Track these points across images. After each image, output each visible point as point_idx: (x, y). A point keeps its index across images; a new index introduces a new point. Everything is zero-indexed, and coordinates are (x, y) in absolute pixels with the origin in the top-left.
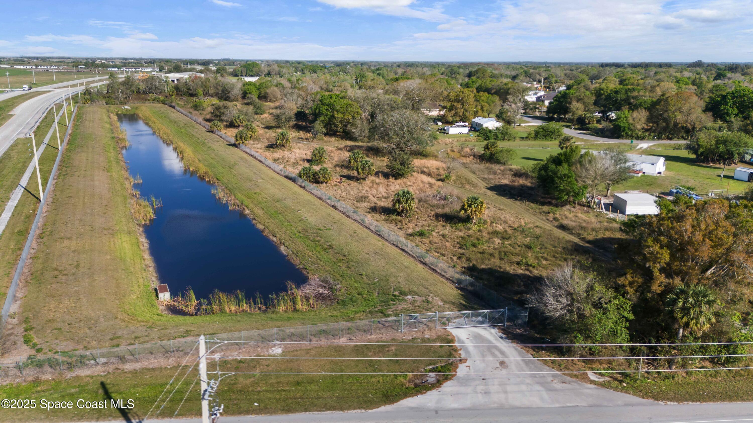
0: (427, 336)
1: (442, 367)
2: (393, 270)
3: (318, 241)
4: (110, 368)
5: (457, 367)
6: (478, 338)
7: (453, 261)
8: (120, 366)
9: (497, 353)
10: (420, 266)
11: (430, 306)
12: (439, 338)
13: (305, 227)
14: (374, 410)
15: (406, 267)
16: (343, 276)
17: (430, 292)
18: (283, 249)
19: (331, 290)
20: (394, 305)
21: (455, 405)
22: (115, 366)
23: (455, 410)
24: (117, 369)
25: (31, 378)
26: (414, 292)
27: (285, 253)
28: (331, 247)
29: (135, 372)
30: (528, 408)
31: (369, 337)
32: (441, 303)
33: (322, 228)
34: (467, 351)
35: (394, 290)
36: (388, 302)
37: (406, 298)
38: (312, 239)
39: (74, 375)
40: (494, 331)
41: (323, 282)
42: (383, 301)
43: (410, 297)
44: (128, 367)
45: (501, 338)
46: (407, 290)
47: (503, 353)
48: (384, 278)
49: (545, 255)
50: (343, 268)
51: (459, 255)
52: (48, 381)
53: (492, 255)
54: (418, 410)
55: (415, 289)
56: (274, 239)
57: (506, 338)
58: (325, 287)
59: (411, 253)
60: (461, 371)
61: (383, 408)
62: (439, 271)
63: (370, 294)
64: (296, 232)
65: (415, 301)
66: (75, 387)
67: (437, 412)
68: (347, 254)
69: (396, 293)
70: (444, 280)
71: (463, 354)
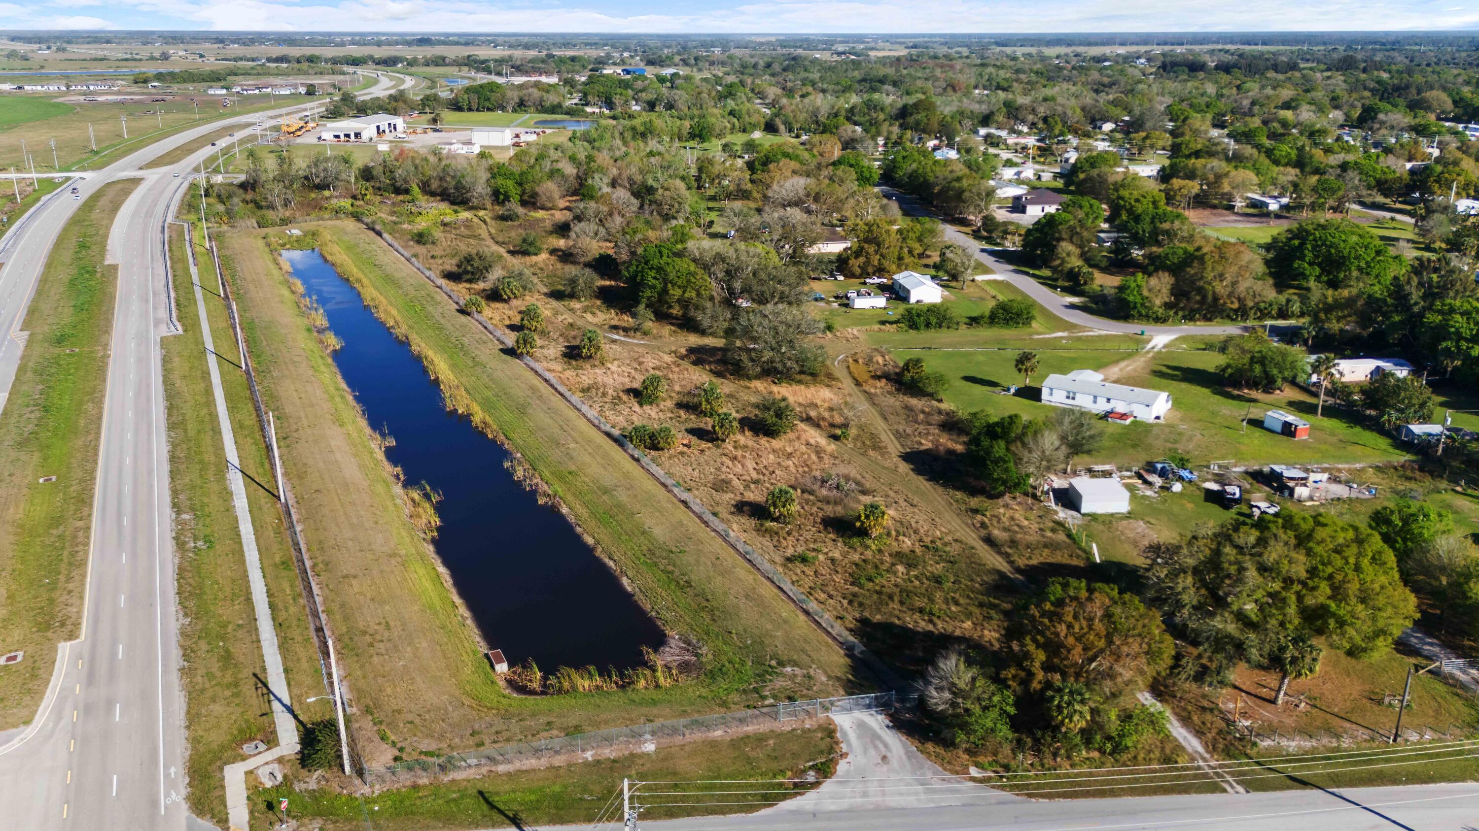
0: (807, 726)
1: (822, 763)
2: (769, 626)
3: (672, 572)
4: (484, 770)
5: (837, 764)
6: (861, 726)
7: (842, 606)
8: (493, 769)
9: (881, 746)
10: (802, 617)
11: (812, 682)
12: (821, 728)
13: (651, 547)
14: (756, 814)
15: (785, 622)
16: (707, 634)
17: (813, 661)
18: (625, 581)
19: (696, 655)
20: (771, 681)
21: (833, 808)
22: (489, 768)
23: (832, 812)
24: (491, 771)
25: (408, 783)
26: (794, 661)
27: (629, 589)
28: (689, 583)
29: (509, 774)
30: (903, 809)
31: (746, 729)
32: (824, 679)
33: (674, 549)
34: (849, 745)
35: (771, 659)
36: (763, 675)
37: (785, 670)
38: (662, 568)
39: (450, 778)
40: (881, 717)
41: (685, 642)
42: (758, 675)
43: (789, 669)
44: (502, 768)
45: (888, 727)
46: (785, 658)
47: (886, 745)
48: (758, 640)
49: (957, 596)
50: (708, 620)
51: (851, 597)
52: (425, 786)
53: (891, 597)
54: (797, 813)
55: (795, 657)
56: (611, 564)
57: (893, 727)
58: (688, 650)
59: (791, 594)
60: (842, 767)
61: (764, 812)
62: (824, 625)
63: (743, 663)
64: (639, 554)
65: (795, 676)
66: (454, 792)
67: (814, 815)
68: (710, 597)
69: (773, 663)
70: (830, 641)
71: (844, 747)
